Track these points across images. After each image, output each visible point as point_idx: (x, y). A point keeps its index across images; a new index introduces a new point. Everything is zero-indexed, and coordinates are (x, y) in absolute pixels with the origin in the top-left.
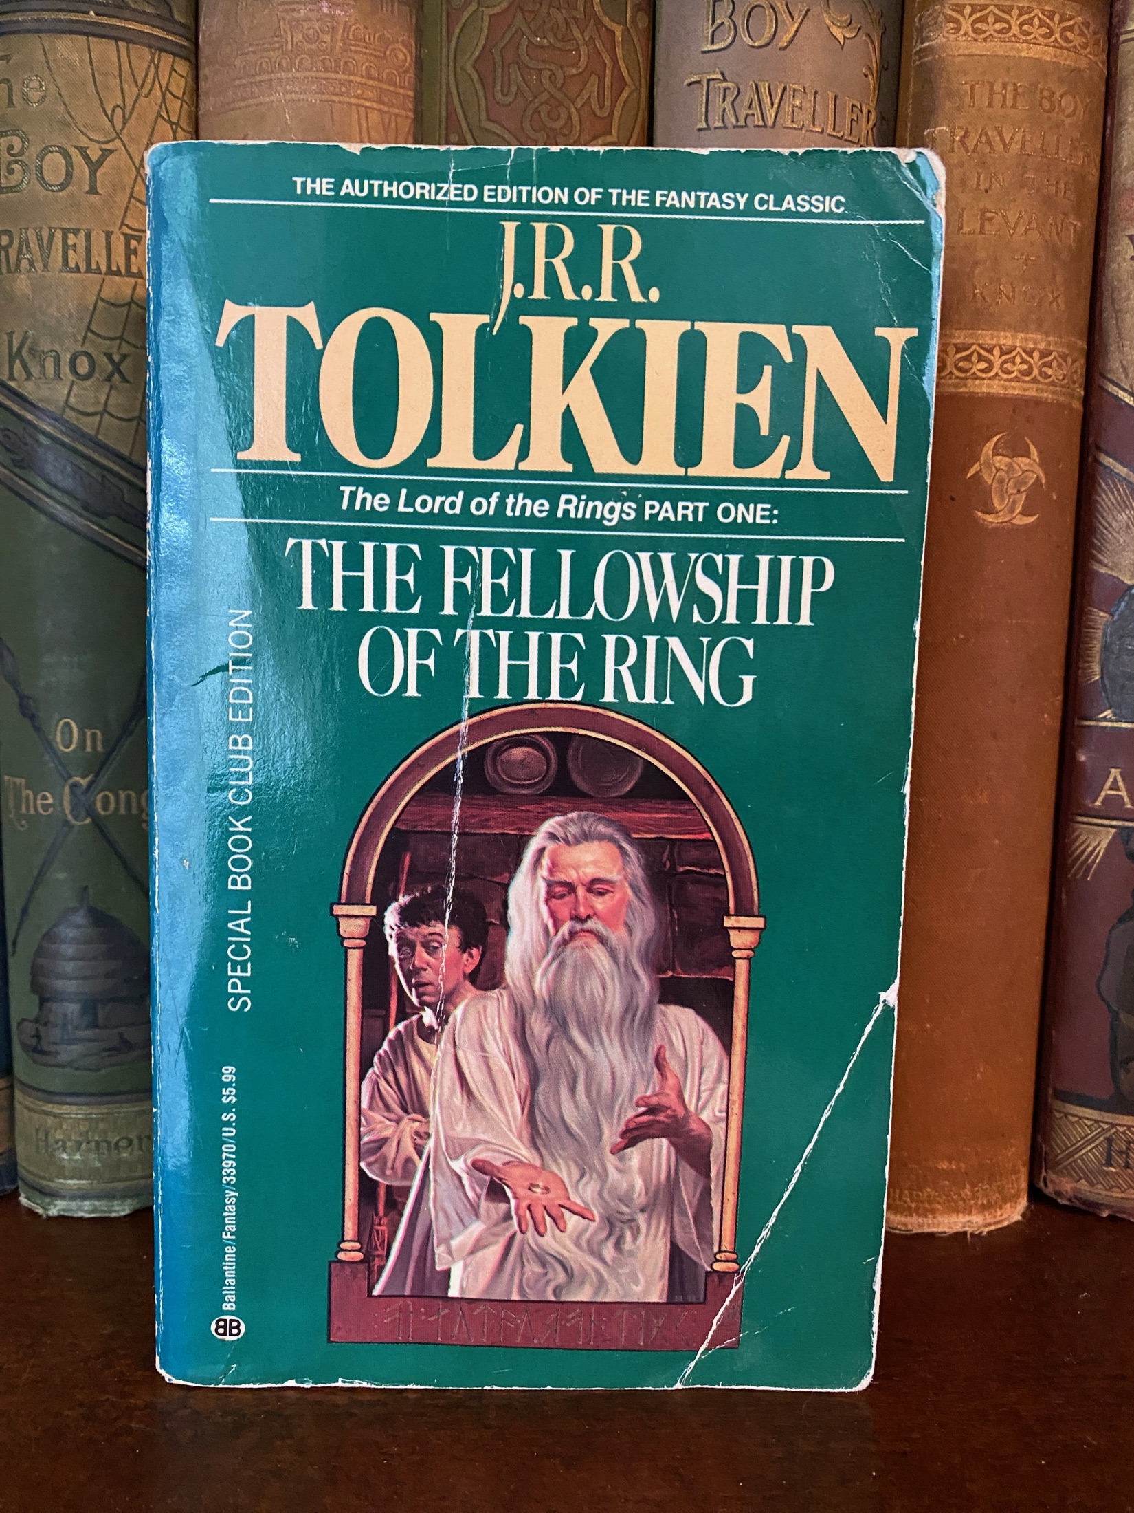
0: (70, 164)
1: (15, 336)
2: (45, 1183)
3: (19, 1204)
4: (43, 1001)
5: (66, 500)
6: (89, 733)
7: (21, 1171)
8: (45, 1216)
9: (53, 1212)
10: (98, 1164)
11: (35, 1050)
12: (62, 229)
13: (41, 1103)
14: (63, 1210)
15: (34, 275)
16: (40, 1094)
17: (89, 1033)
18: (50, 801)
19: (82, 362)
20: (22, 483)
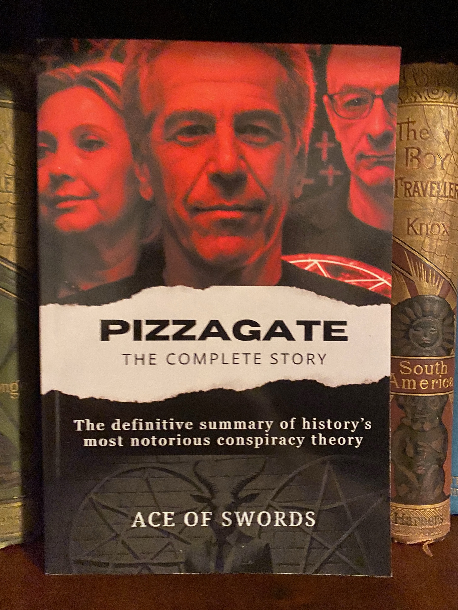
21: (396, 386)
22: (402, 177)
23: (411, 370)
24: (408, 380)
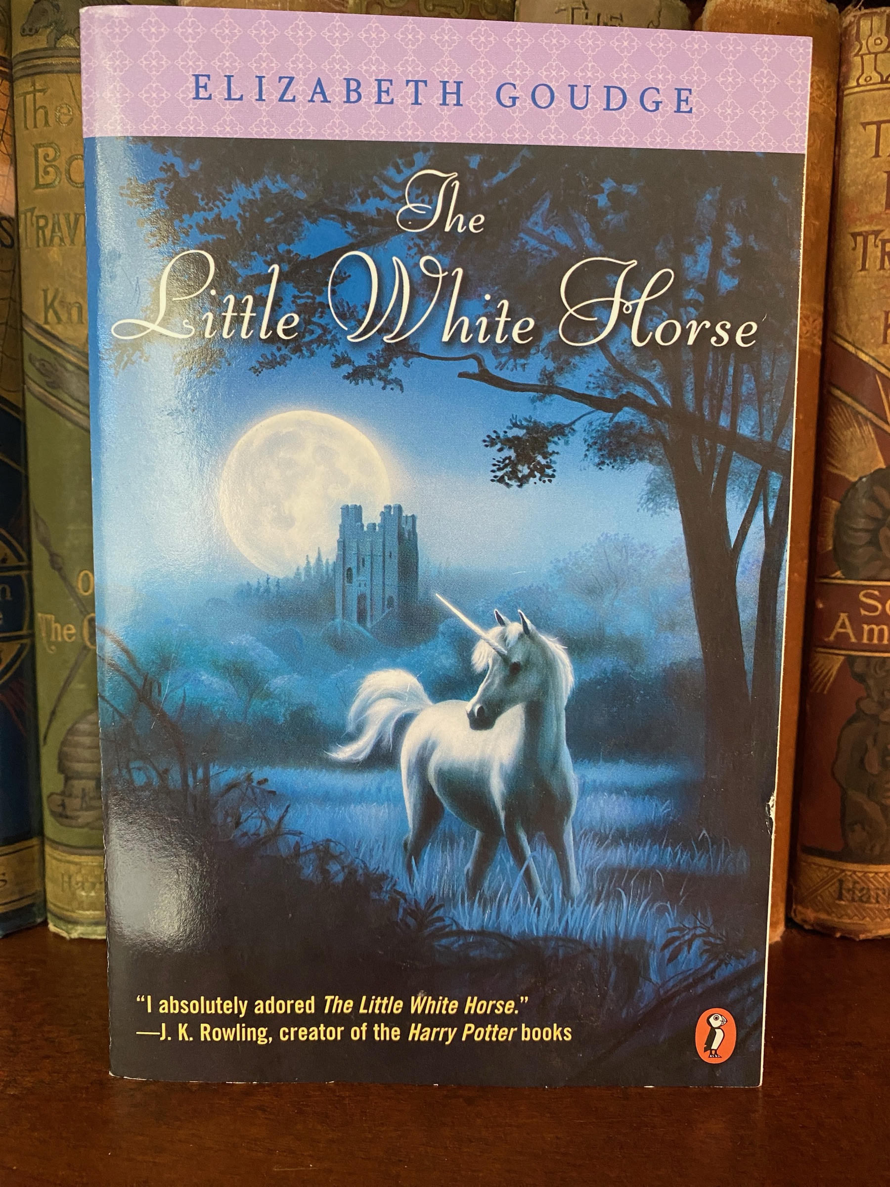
1: (49, 292)
2: (68, 914)
3: (48, 931)
4: (67, 779)
7: (50, 906)
8: (68, 939)
9: (74, 935)
11: (61, 816)
13: (65, 855)
14: (82, 934)
15: (64, 248)
16: (64, 848)
18: (74, 631)
20: (54, 399)
21: (849, 638)
22: (876, 228)
23: (880, 606)
24: (874, 626)
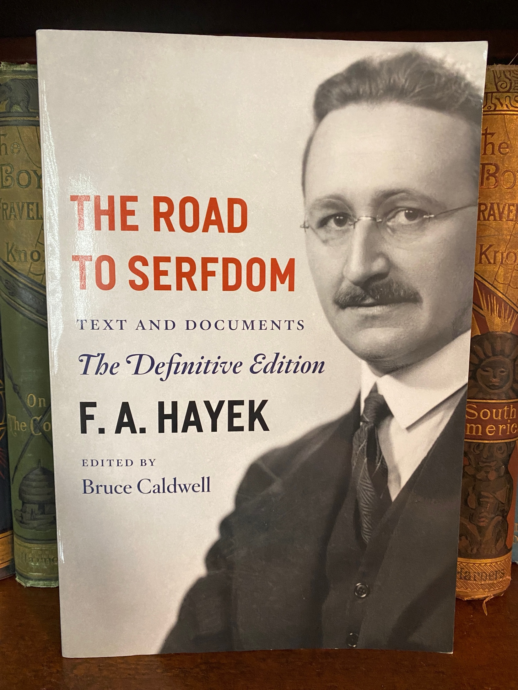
0: (30, 177)
1: (9, 244)
2: (26, 574)
3: (16, 581)
4: (24, 503)
5: (30, 309)
6: (40, 399)
7: (17, 568)
8: (25, 587)
9: (28, 585)
10: (46, 568)
11: (21, 522)
12: (27, 203)
13: (23, 543)
14: (33, 585)
15: (17, 221)
16: (23, 539)
17: (41, 516)
18: (25, 426)
19: (35, 254)
20: (13, 302)
23: (477, 414)
